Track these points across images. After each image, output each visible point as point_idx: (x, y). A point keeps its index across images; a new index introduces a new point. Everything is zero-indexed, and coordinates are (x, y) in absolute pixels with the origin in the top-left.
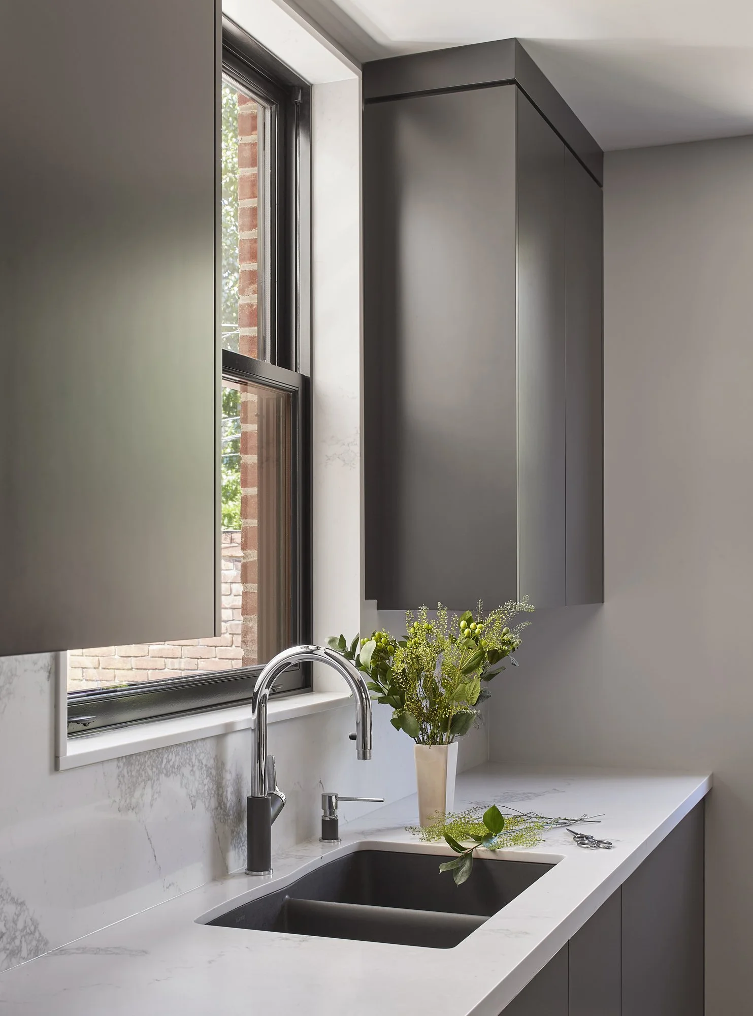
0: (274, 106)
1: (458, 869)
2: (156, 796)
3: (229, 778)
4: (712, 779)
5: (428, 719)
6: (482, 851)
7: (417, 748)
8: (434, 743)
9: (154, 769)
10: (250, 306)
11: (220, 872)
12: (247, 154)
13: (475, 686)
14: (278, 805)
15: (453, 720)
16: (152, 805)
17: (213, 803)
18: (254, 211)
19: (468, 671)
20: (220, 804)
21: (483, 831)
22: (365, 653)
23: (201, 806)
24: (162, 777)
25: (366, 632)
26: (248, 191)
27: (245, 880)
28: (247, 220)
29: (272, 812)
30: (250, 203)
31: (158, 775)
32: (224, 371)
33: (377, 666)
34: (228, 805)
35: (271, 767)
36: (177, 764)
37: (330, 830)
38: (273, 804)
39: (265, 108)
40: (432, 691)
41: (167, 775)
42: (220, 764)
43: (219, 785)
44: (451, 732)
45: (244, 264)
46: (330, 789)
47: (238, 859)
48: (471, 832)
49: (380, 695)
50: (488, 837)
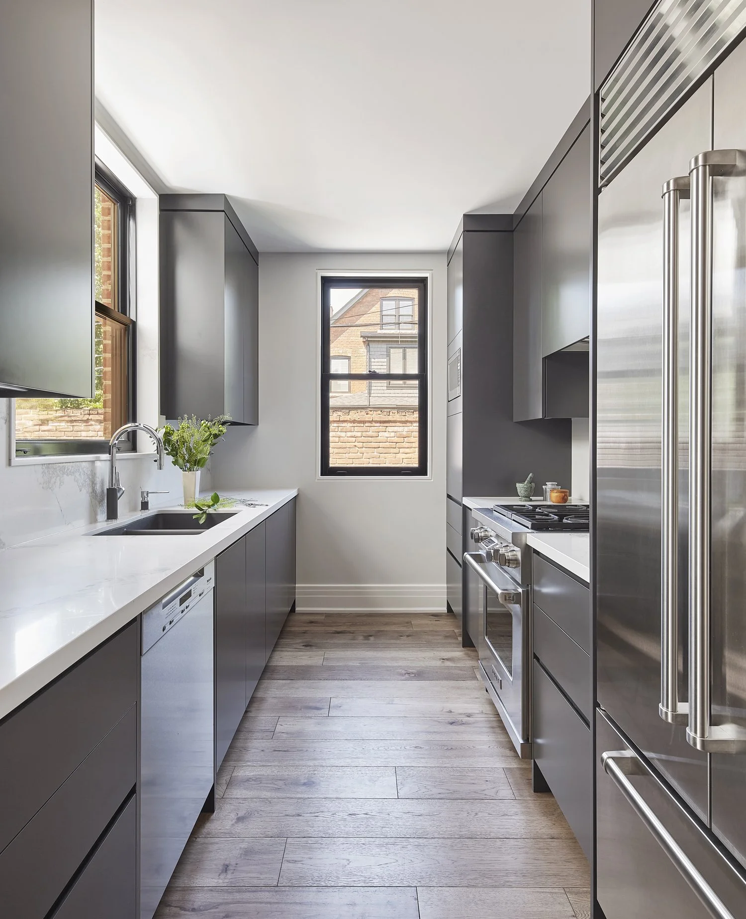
0: (119, 204)
1: (201, 518)
2: (62, 484)
3: (98, 480)
4: (299, 489)
5: (188, 461)
6: (211, 511)
7: (183, 474)
8: (191, 471)
9: (61, 472)
10: (108, 290)
11: (93, 520)
12: (106, 224)
13: (208, 448)
14: (121, 492)
15: (198, 462)
16: (60, 488)
17: (90, 490)
18: (109, 250)
19: (205, 441)
20: (93, 491)
21: (211, 503)
22: (160, 434)
23: (84, 491)
24: (65, 476)
25: (161, 426)
26: (106, 241)
27: (106, 523)
28: (106, 253)
29: (119, 495)
30: (107, 246)
31: (63, 474)
32: (96, 310)
33: (166, 439)
34: (98, 491)
35: (118, 478)
36: (72, 471)
37: (145, 506)
38: (119, 492)
39: (114, 204)
40: (189, 450)
41: (67, 475)
42: (93, 474)
43: (93, 483)
44: (198, 466)
45: (104, 272)
46: (146, 489)
47: (102, 516)
48: (206, 504)
49: (167, 452)
50: (213, 505)
